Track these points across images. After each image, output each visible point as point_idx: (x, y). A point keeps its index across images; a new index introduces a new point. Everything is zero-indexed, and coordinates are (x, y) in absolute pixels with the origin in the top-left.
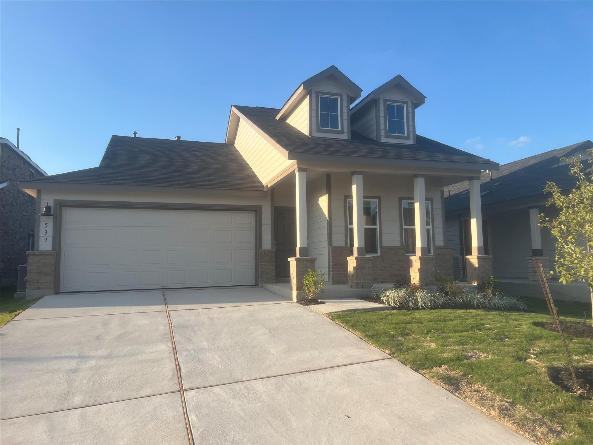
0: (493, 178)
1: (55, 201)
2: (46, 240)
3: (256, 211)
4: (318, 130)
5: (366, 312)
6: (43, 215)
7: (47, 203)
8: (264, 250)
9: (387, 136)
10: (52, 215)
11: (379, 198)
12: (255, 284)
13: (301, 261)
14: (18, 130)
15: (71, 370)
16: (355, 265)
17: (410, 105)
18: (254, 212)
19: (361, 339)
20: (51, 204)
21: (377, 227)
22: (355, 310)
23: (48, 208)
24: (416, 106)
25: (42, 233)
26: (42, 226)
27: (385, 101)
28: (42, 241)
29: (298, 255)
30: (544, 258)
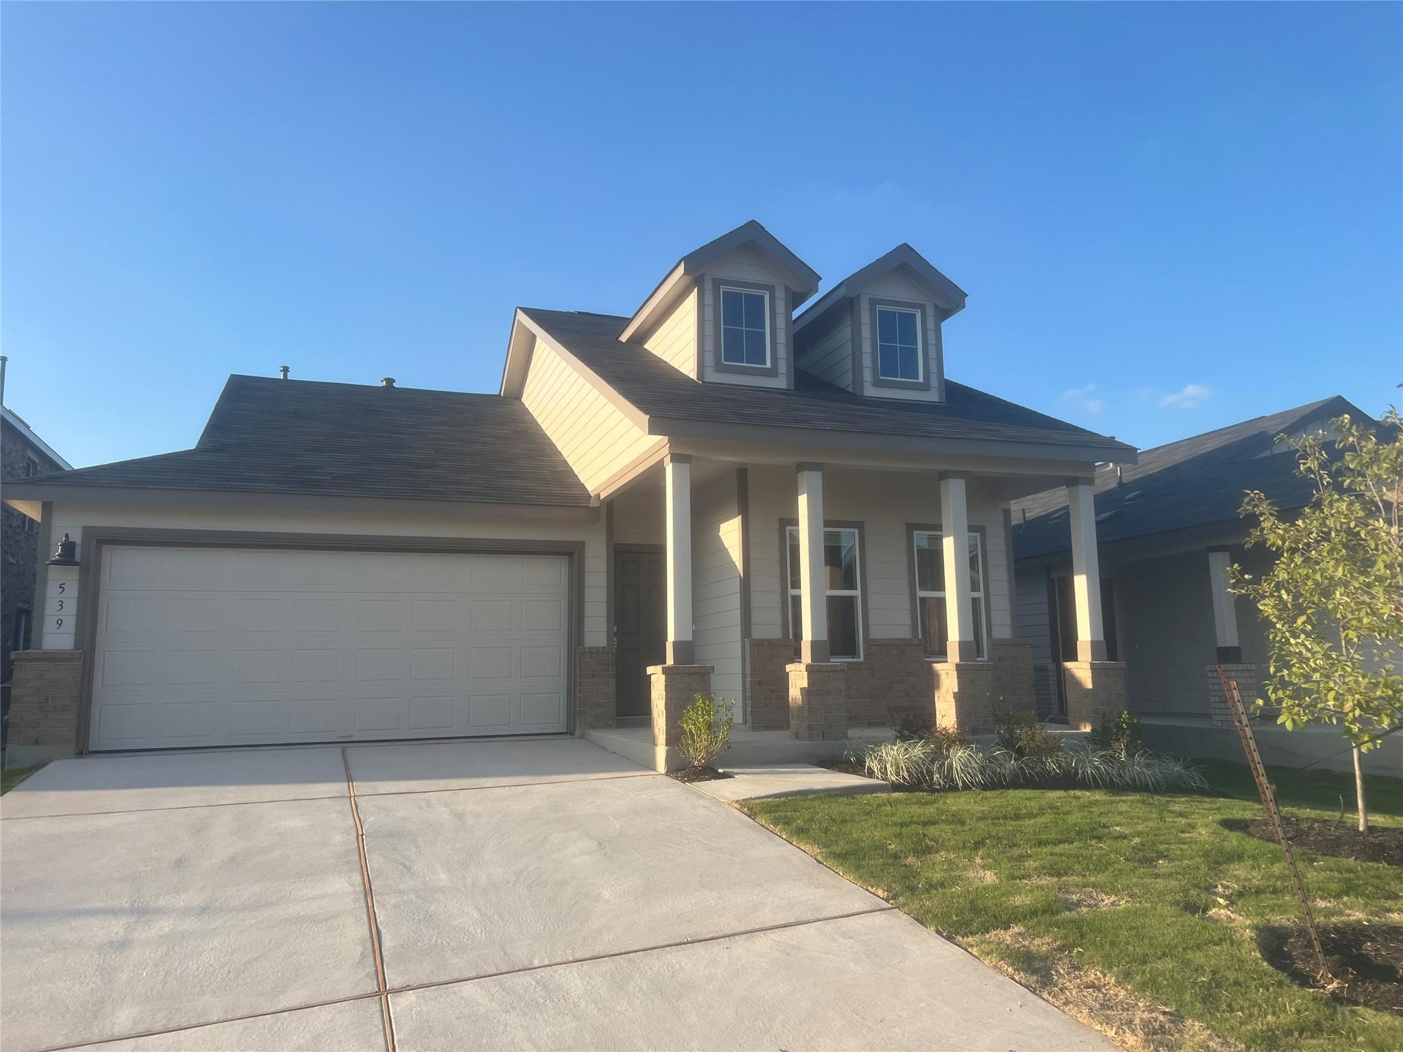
0: (1125, 481)
1: (87, 531)
2: (60, 623)
3: (570, 554)
4: (720, 369)
5: (830, 796)
6: (56, 563)
7: (67, 536)
8: (590, 648)
9: (877, 383)
10: (77, 564)
11: (859, 525)
12: (565, 731)
13: (678, 674)
15: (111, 943)
16: (805, 684)
17: (930, 312)
18: (566, 558)
19: (819, 862)
20: (76, 537)
21: (857, 593)
22: (804, 794)
23: (69, 547)
24: (944, 314)
25: (51, 608)
26: (52, 590)
27: (873, 302)
28: (49, 625)
29: (670, 661)
30: (1245, 668)
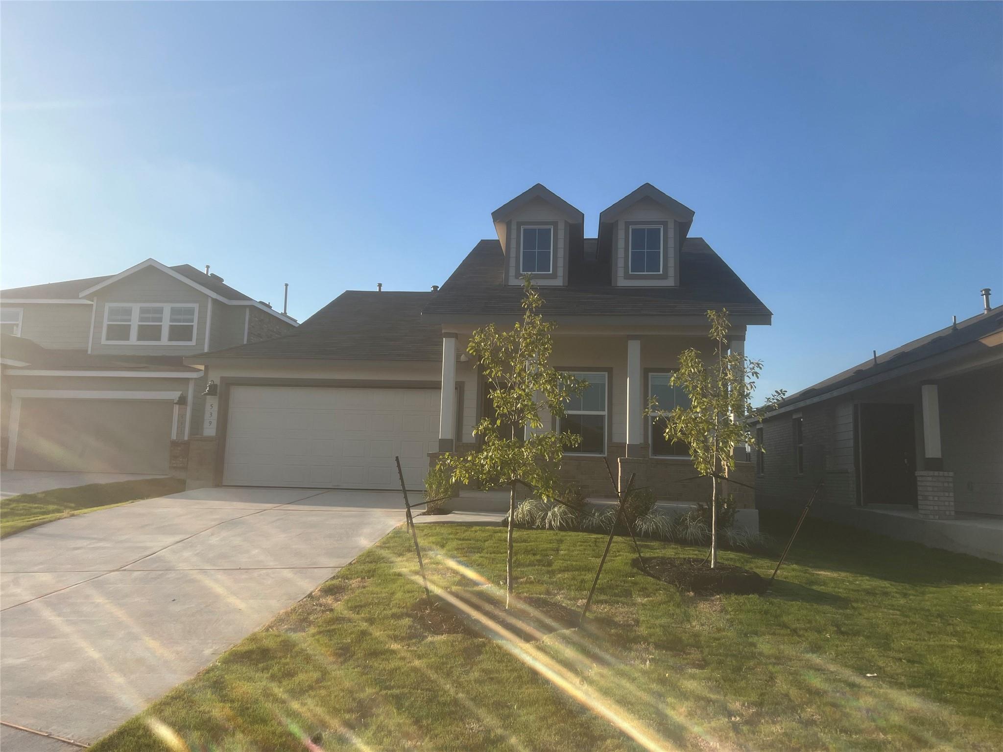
1: (223, 379)
2: (210, 423)
4: (518, 276)
6: (207, 394)
7: (212, 381)
9: (627, 277)
10: (217, 395)
14: (287, 285)
17: (671, 225)
20: (217, 382)
21: (605, 413)
25: (207, 416)
26: (207, 407)
27: (628, 224)
28: (206, 424)
